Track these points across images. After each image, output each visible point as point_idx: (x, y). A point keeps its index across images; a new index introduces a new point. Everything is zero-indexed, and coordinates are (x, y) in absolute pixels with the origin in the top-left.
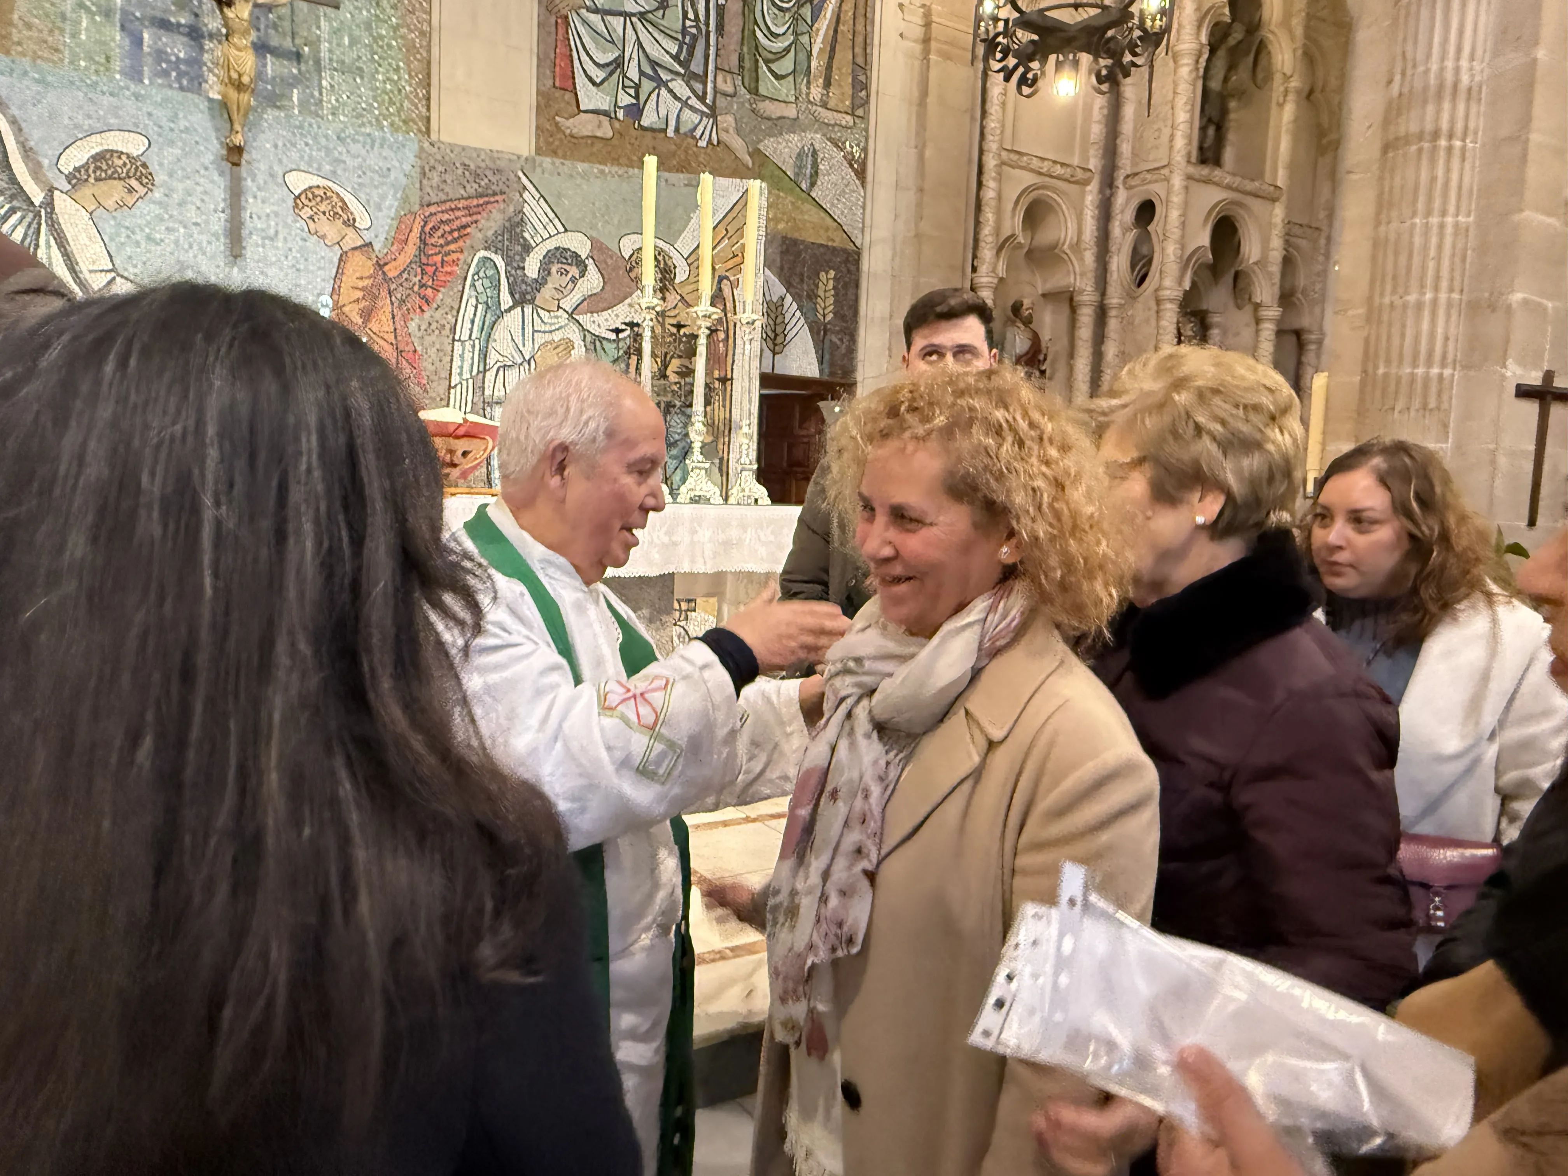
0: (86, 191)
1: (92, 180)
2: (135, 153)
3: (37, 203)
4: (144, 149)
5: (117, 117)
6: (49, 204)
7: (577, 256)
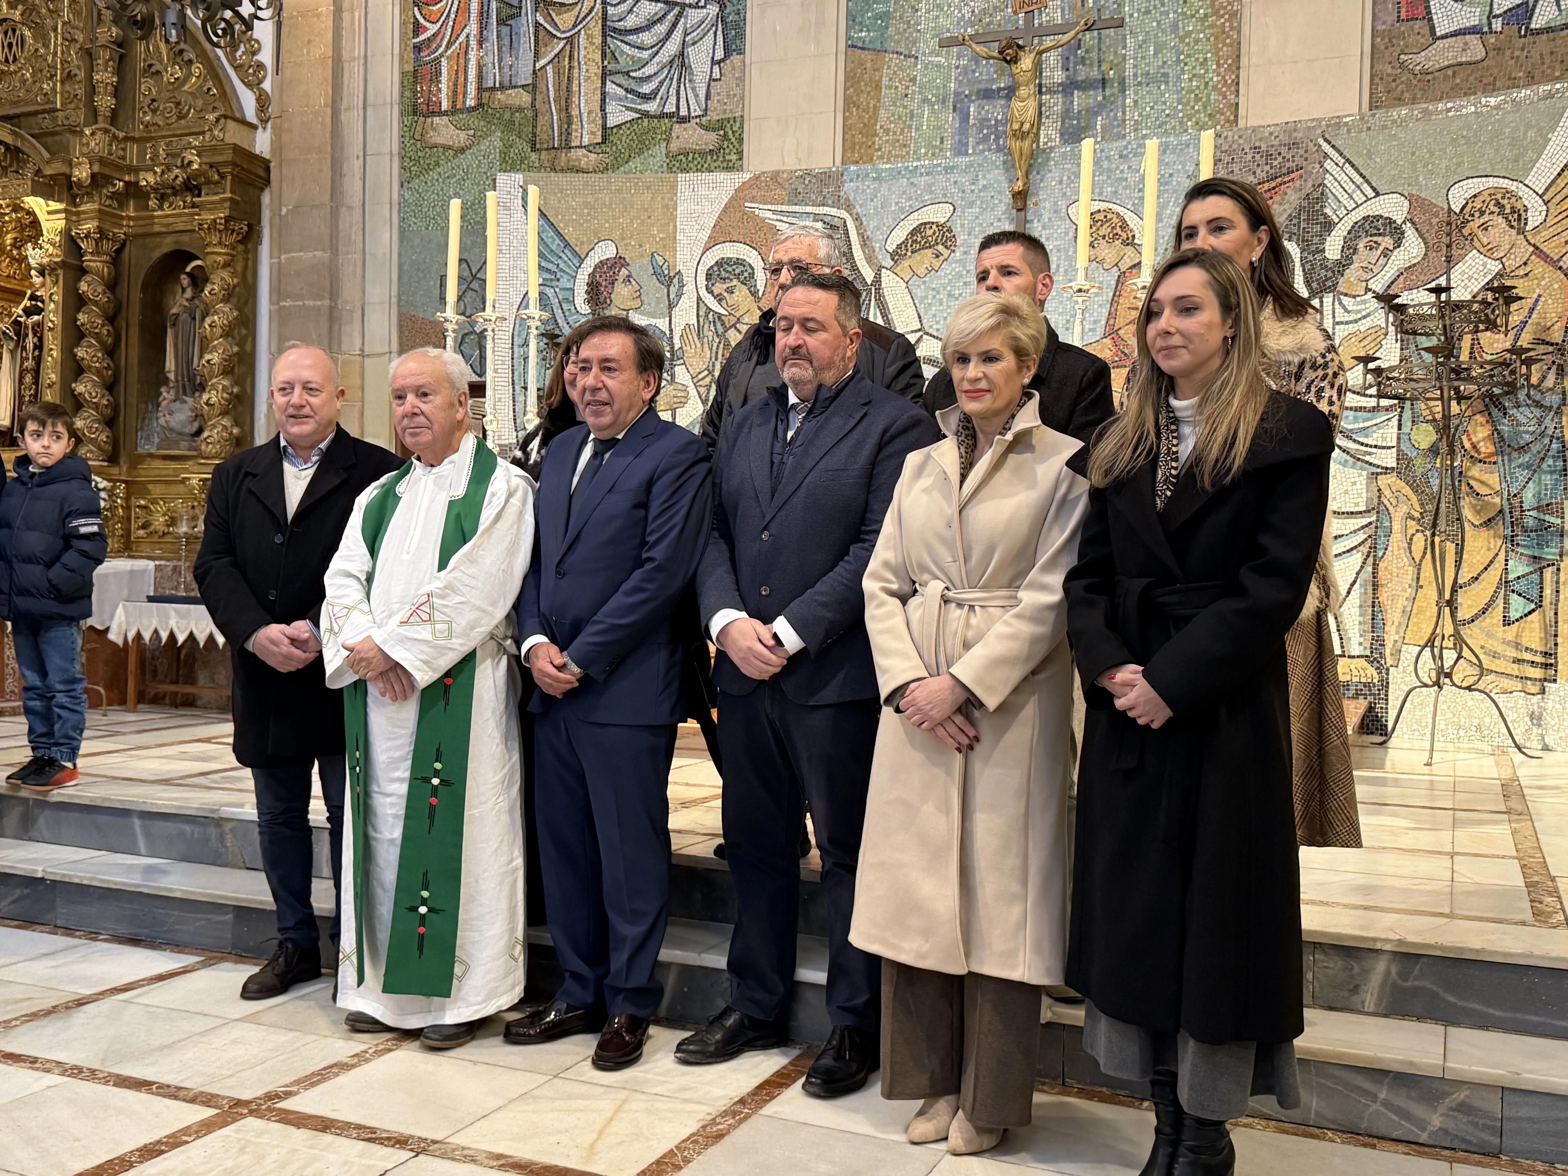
0: (906, 263)
1: (909, 253)
2: (942, 220)
3: (869, 283)
4: (949, 215)
5: (931, 192)
6: (878, 280)
7: (1390, 221)
